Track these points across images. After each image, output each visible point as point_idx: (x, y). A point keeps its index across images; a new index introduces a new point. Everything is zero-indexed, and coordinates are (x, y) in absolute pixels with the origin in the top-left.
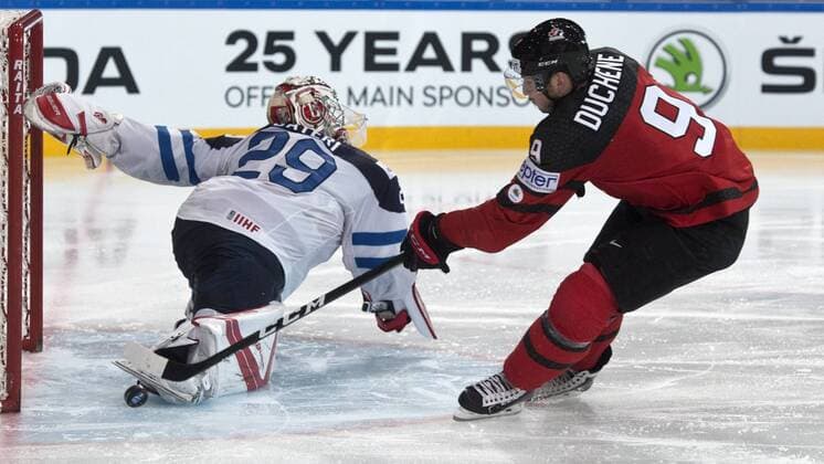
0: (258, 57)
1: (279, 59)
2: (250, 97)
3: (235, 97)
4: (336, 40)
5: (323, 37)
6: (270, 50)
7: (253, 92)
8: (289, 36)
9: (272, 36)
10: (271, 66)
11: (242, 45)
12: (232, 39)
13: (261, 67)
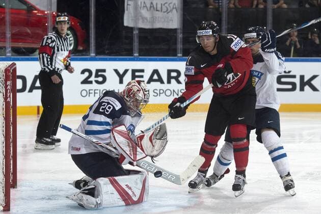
0: (93, 79)
1: (100, 79)
2: (89, 93)
3: (84, 93)
4: (121, 72)
5: (116, 71)
6: (97, 76)
7: (91, 92)
8: (104, 71)
9: (98, 71)
10: (97, 82)
11: (87, 74)
12: (83, 72)
13: (94, 82)
